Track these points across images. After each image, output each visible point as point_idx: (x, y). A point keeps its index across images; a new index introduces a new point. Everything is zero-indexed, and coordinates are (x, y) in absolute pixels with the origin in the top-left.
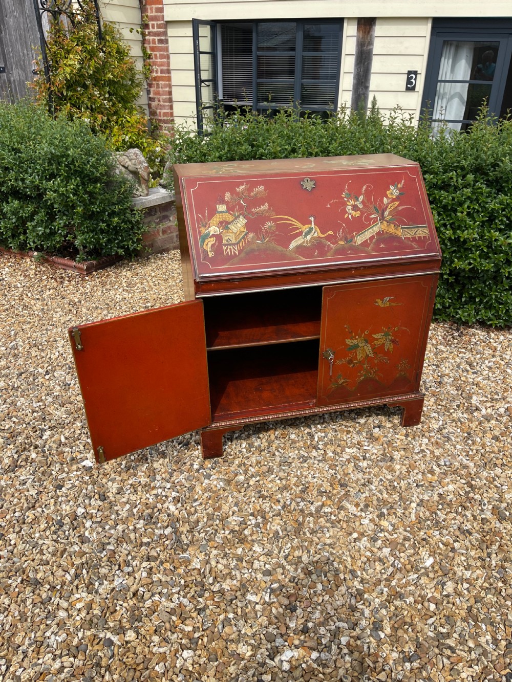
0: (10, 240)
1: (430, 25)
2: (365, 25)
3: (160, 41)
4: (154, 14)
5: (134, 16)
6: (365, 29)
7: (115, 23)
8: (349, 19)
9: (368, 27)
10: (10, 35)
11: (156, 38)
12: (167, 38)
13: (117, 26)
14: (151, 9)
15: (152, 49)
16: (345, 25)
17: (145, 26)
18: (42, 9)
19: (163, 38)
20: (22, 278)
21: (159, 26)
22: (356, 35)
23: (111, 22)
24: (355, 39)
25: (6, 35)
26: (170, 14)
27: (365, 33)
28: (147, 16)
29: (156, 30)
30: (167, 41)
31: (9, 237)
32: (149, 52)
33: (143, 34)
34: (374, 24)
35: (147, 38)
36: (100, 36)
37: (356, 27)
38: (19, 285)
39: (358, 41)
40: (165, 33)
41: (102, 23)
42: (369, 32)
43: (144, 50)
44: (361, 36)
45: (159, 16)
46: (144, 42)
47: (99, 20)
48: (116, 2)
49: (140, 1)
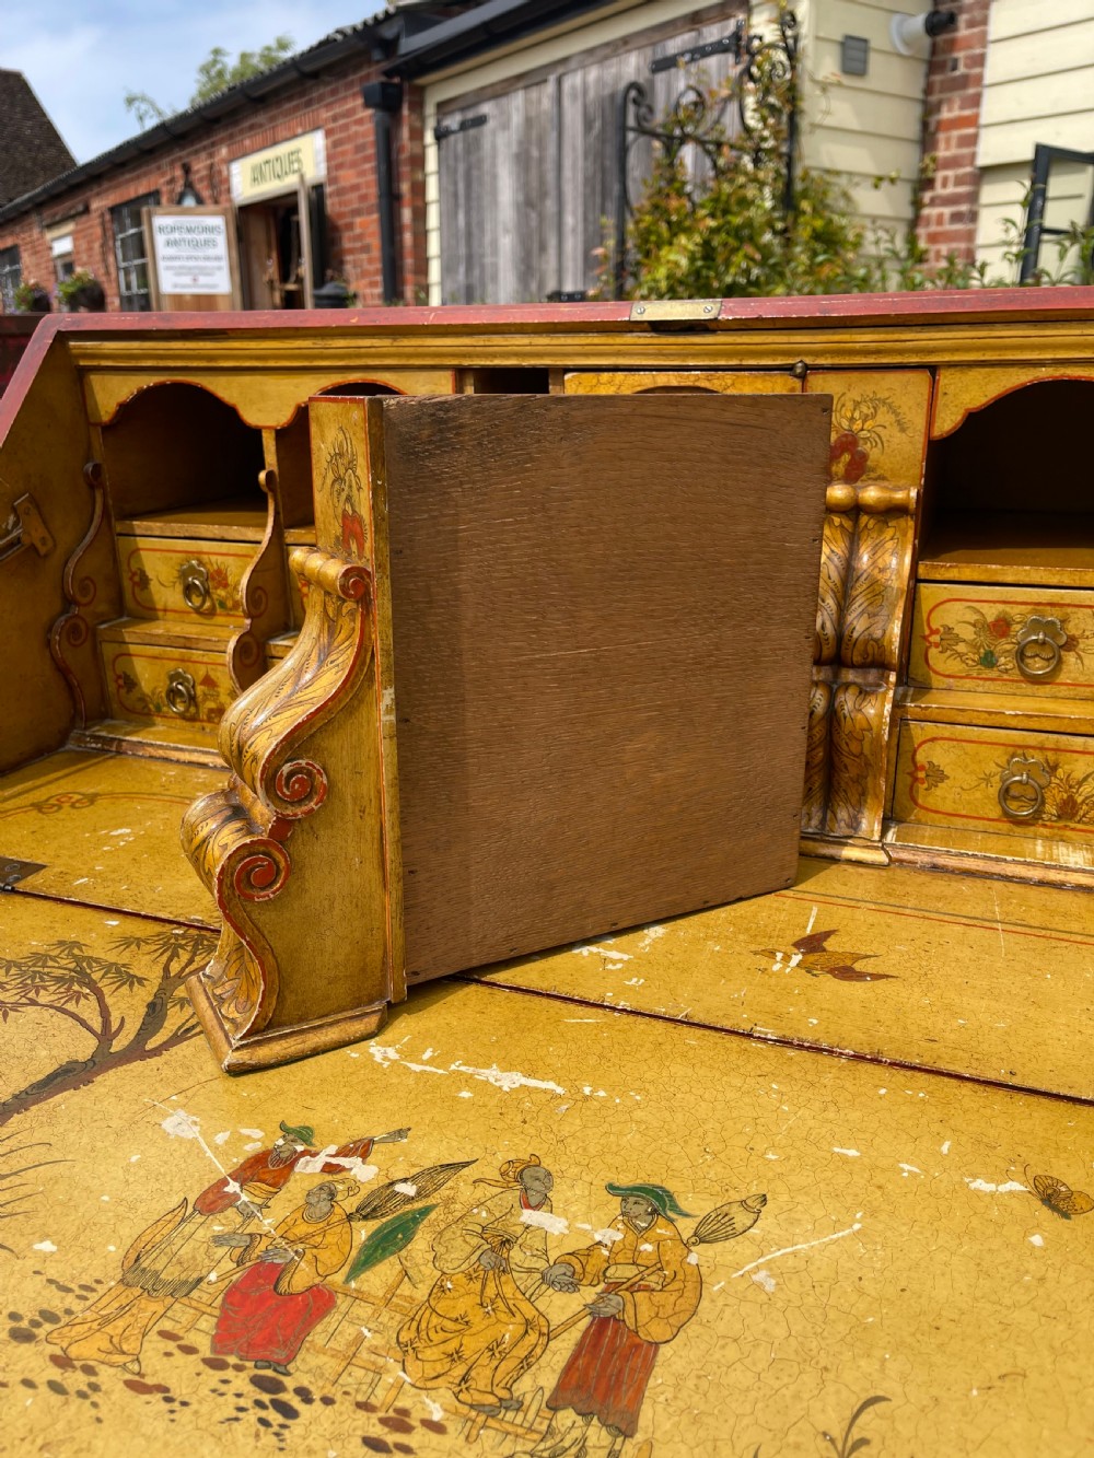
3: (956, 217)
4: (953, 151)
5: (904, 160)
7: (838, 173)
11: (947, 211)
12: (974, 208)
13: (843, 181)
14: (948, 141)
15: (933, 238)
17: (924, 183)
18: (633, 129)
19: (964, 208)
21: (959, 181)
23: (828, 171)
26: (992, 149)
28: (934, 160)
29: (951, 190)
30: (973, 217)
32: (922, 244)
33: (917, 204)
35: (926, 211)
36: (787, 200)
40: (973, 197)
41: (798, 172)
43: (912, 240)
45: (963, 157)
46: (914, 222)
47: (789, 165)
48: (852, 123)
49: (925, 125)
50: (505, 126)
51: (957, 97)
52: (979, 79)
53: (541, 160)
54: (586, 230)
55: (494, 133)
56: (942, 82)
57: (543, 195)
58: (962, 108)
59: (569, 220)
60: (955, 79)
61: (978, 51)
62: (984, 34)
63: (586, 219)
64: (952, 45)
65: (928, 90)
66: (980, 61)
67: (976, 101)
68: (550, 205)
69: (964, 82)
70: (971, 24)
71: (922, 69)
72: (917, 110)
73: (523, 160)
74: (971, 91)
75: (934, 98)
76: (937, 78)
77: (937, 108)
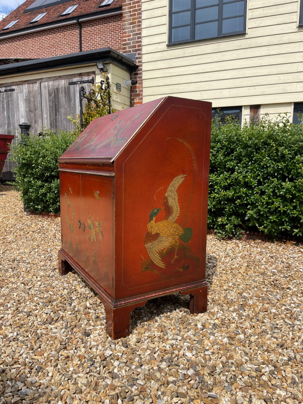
0: (51, 206)
1: (293, 107)
2: (254, 109)
6: (254, 111)
8: (245, 106)
9: (256, 110)
10: (61, 116)
16: (243, 109)
18: (83, 97)
20: (55, 226)
22: (249, 114)
24: (249, 116)
25: (59, 116)
27: (254, 113)
31: (51, 204)
34: (260, 108)
37: (249, 110)
38: (53, 230)
39: (250, 117)
42: (257, 112)
44: (252, 114)
47: (110, 107)
48: (119, 100)
49: (131, 103)
50: (22, 92)
51: (137, 98)
52: (142, 95)
53: (34, 101)
54: (50, 118)
55: (17, 93)
56: (134, 94)
57: (36, 109)
58: (139, 100)
59: (45, 116)
60: (137, 94)
61: (141, 89)
62: (142, 86)
63: (50, 116)
64: (135, 87)
65: (131, 96)
66: (142, 91)
67: (142, 99)
68: (38, 112)
69: (139, 95)
70: (139, 84)
71: (130, 91)
72: (129, 100)
73: (28, 101)
74: (140, 97)
75: (132, 97)
76: (133, 94)
77: (133, 99)
